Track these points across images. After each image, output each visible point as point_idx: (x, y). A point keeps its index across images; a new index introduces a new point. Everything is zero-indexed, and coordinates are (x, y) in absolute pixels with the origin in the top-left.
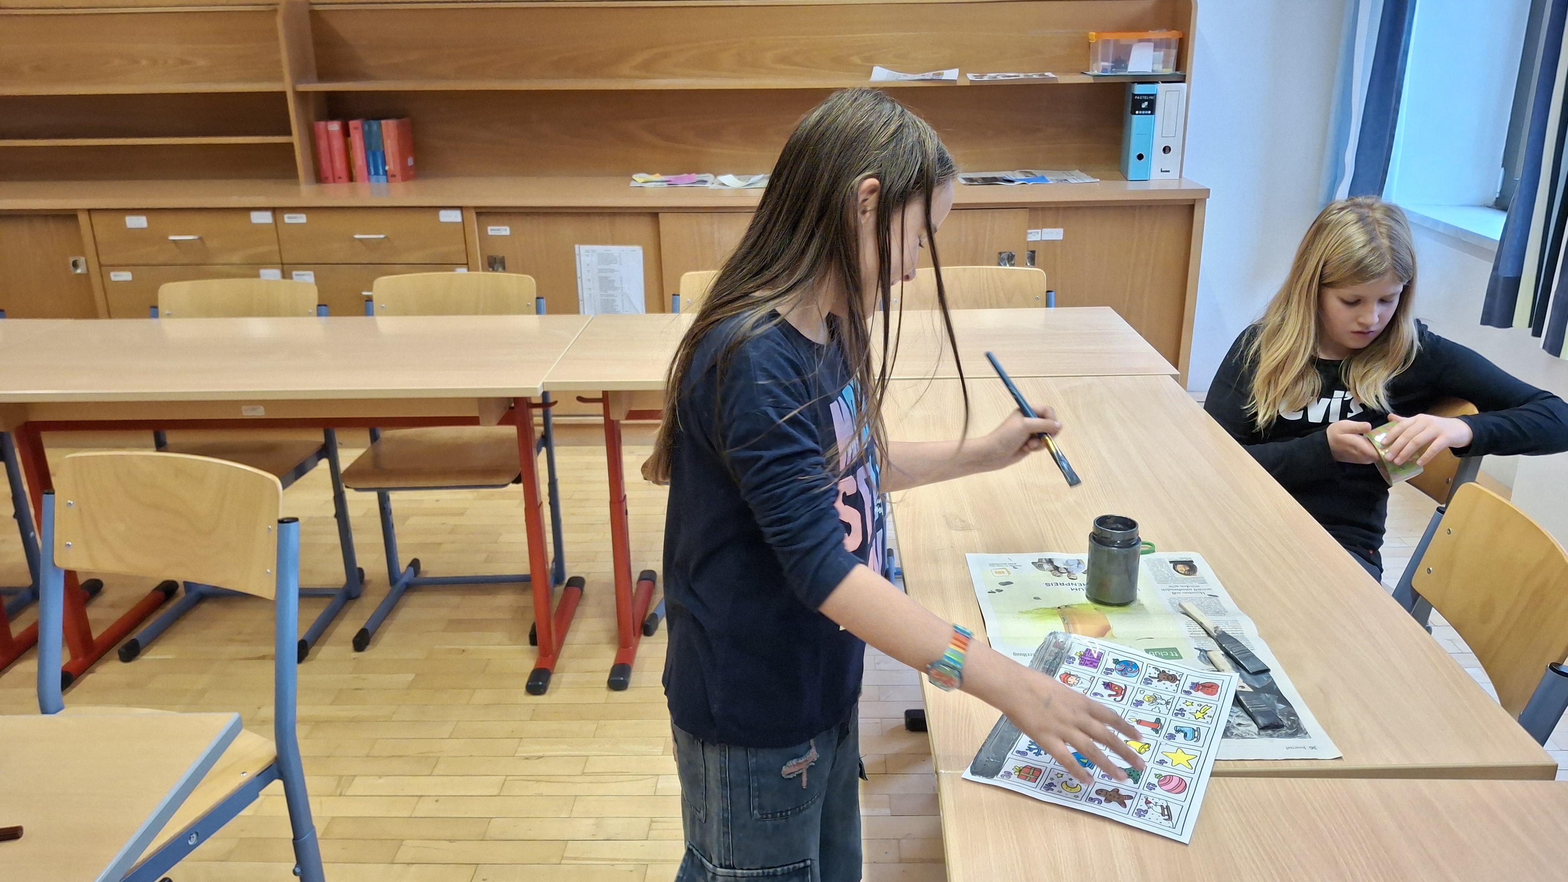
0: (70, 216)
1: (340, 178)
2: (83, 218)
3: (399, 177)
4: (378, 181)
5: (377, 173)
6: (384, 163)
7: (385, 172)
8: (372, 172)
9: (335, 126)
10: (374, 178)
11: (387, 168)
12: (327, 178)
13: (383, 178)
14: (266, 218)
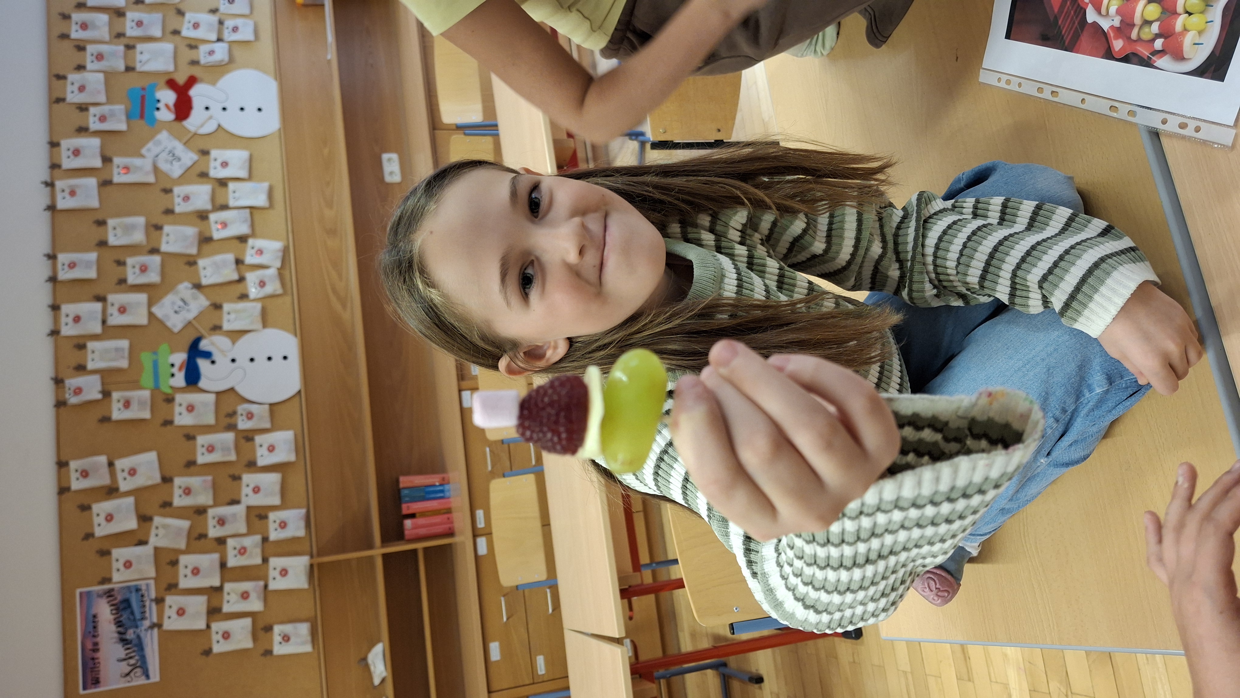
1: (448, 519)
3: (443, 474)
4: (449, 491)
5: (442, 491)
6: (434, 486)
7: (441, 485)
8: (441, 495)
9: (408, 523)
10: (447, 494)
11: (437, 484)
12: (450, 529)
13: (447, 487)
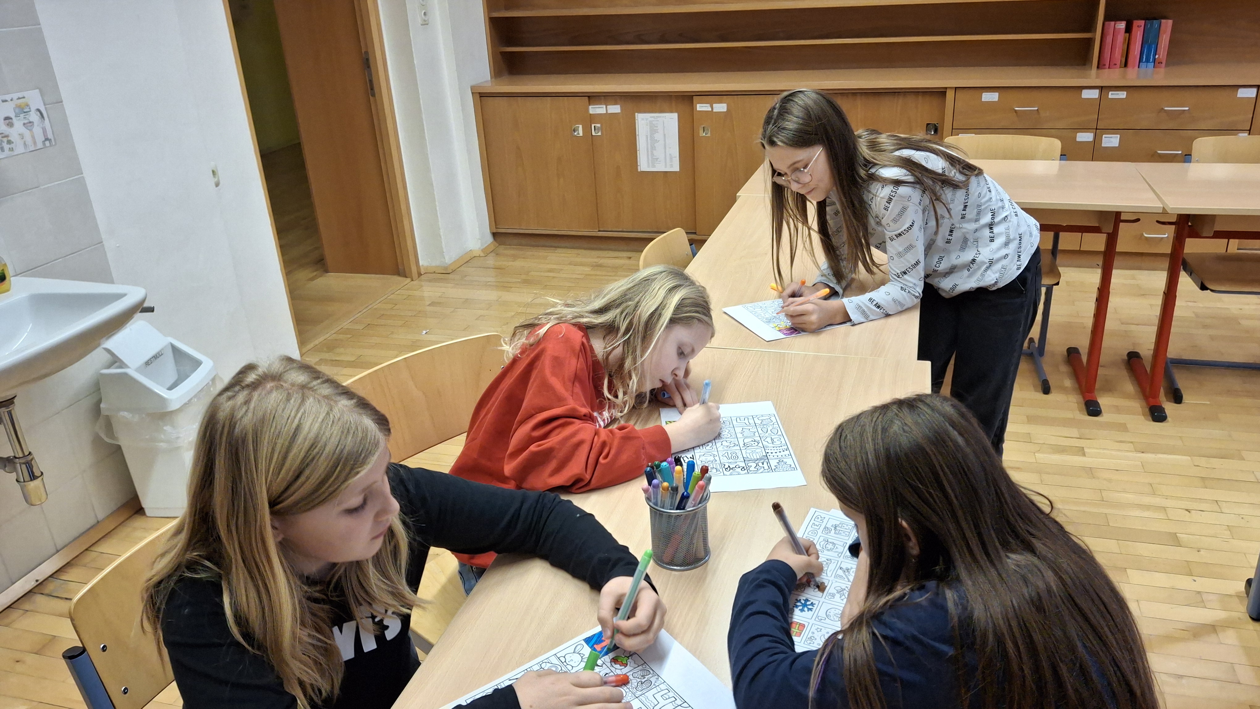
0: (941, 93)
1: (1116, 64)
2: (950, 95)
3: (1164, 64)
4: (1146, 67)
5: (1147, 61)
6: (1155, 53)
7: (1154, 60)
8: (1144, 60)
9: (1121, 25)
10: (1143, 65)
11: (1157, 57)
12: (1106, 65)
13: (1151, 65)
14: (1094, 94)
